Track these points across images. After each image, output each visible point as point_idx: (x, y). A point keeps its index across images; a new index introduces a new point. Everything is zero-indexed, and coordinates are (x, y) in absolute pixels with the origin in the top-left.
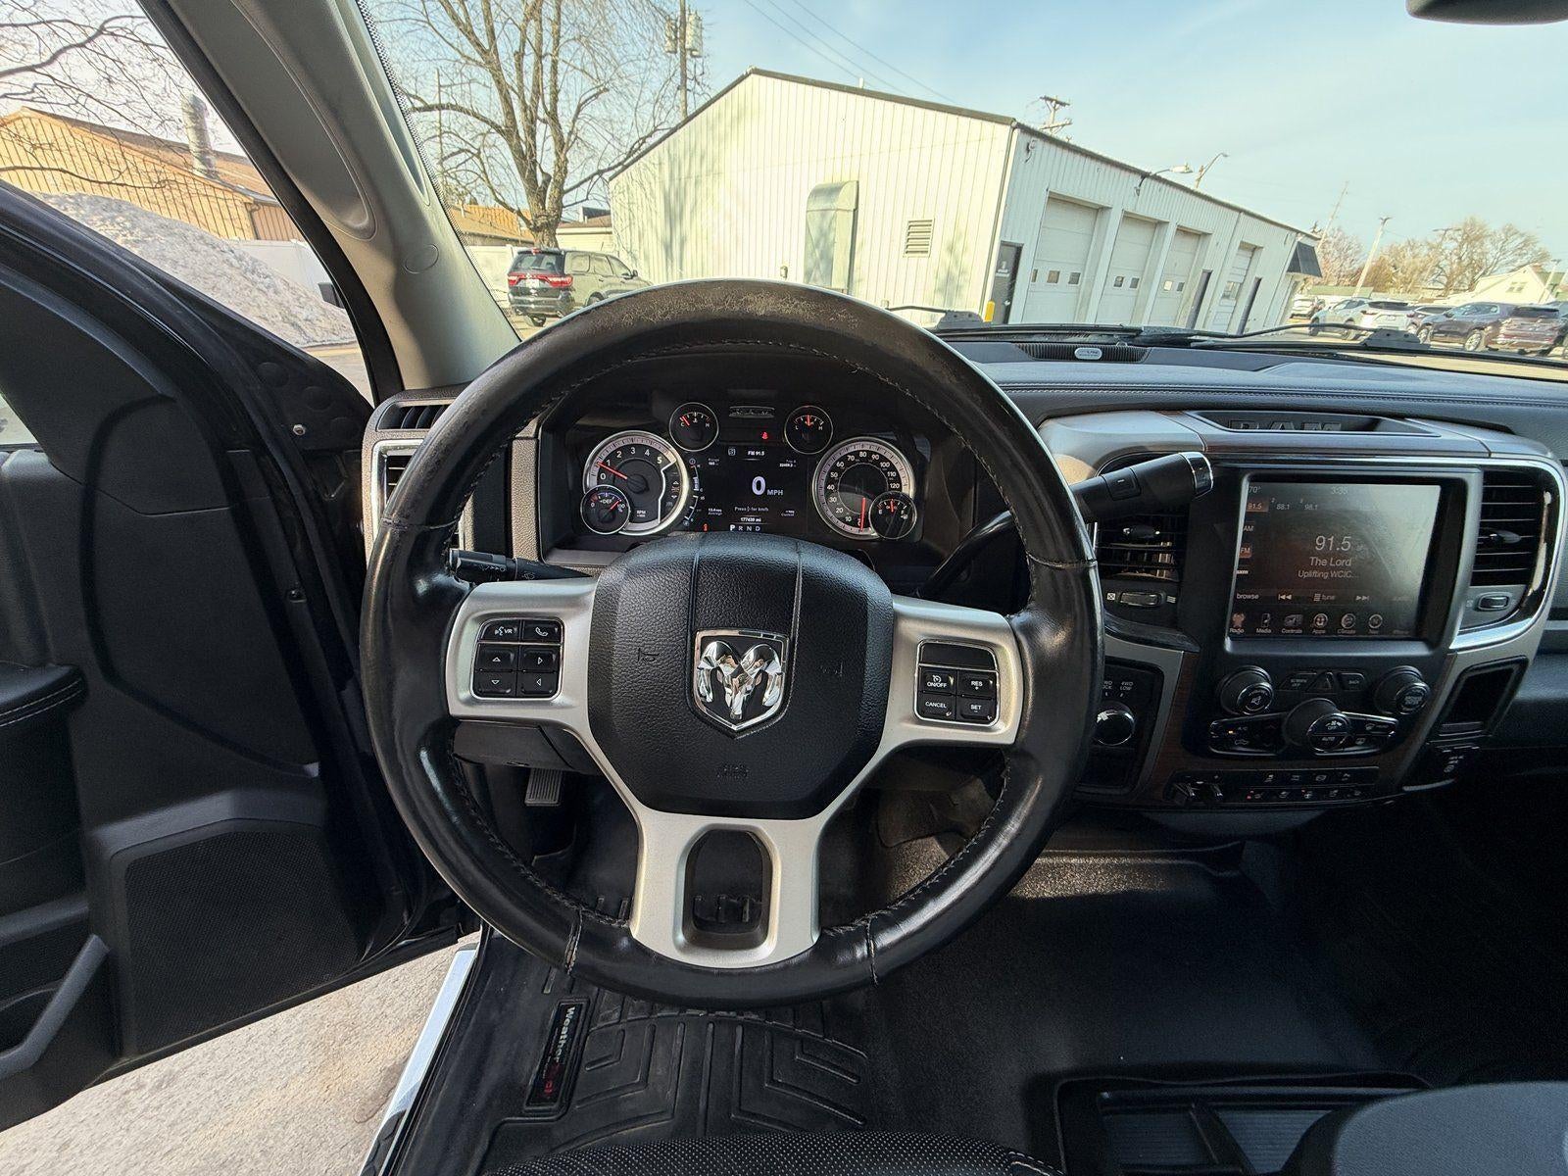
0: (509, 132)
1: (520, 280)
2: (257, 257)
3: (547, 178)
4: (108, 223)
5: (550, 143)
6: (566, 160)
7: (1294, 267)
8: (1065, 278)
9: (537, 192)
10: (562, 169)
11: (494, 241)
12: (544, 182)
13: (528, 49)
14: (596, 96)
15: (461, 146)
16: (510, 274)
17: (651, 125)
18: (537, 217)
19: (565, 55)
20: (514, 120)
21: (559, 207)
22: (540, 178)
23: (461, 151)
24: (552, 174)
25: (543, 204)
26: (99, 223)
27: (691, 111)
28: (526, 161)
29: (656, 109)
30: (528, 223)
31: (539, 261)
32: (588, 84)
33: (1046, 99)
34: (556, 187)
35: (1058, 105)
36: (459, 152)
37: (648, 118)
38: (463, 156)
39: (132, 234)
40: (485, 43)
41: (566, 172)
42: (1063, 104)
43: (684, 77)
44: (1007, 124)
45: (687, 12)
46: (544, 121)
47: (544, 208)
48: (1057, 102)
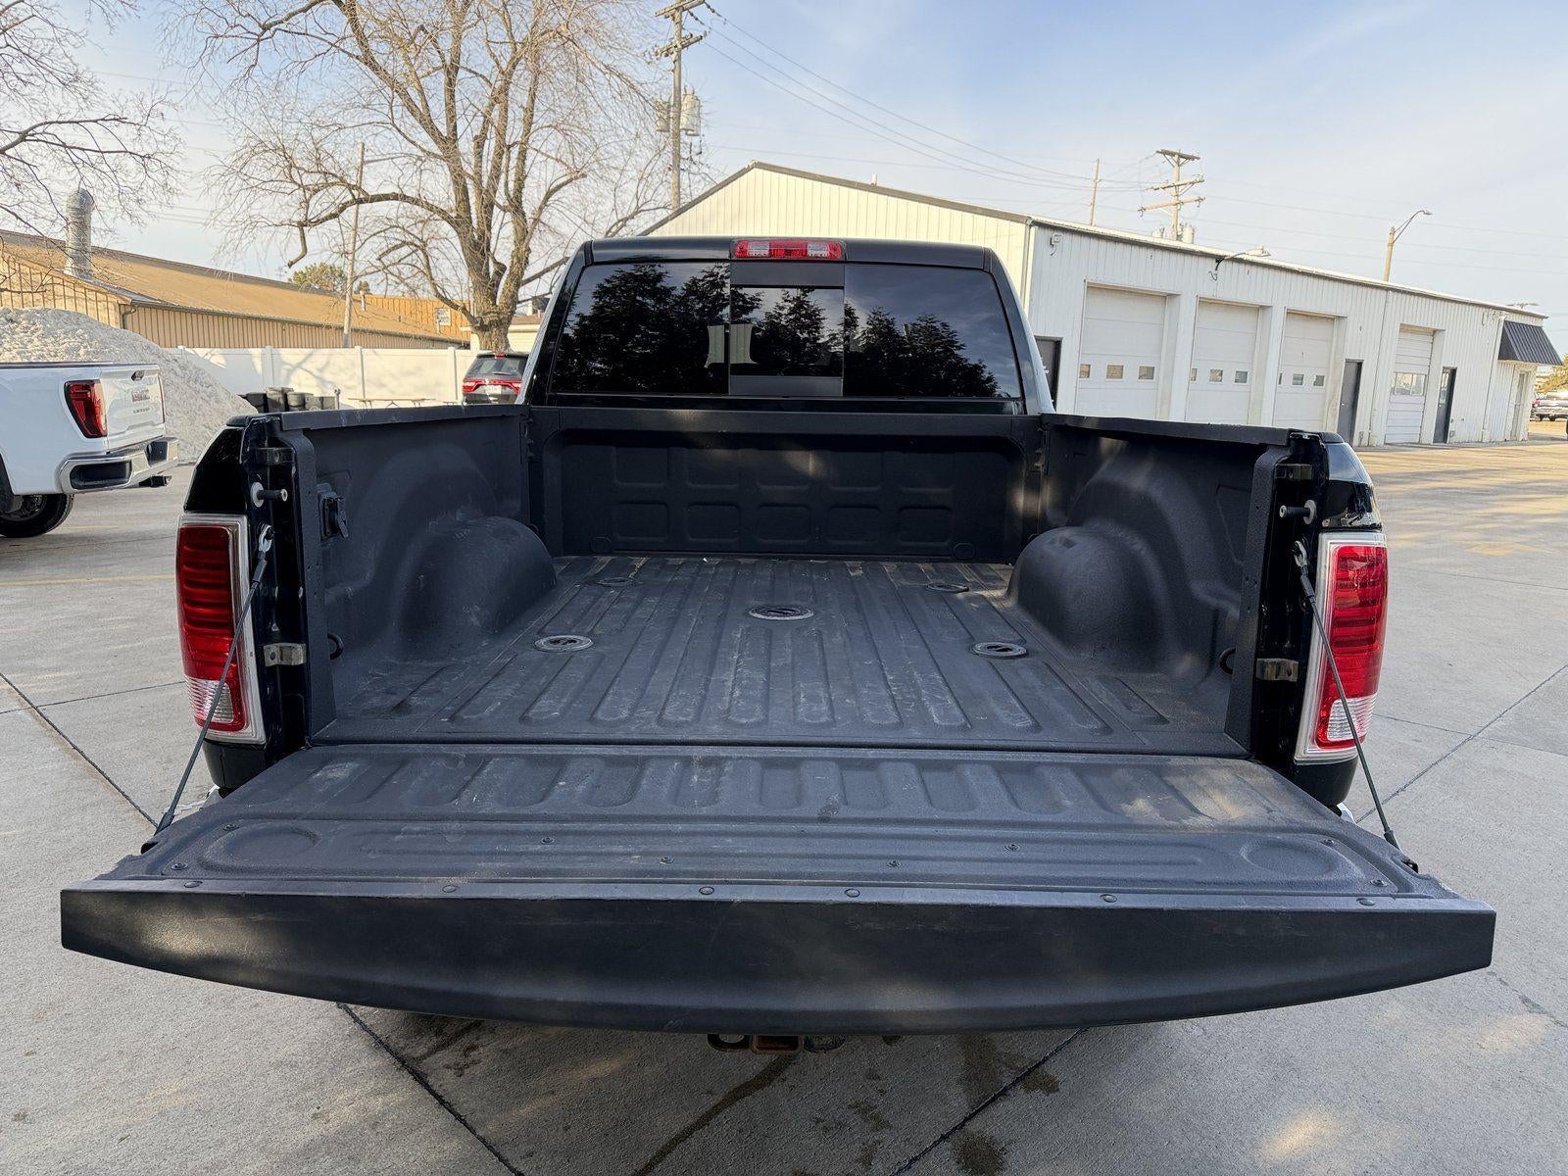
0: (460, 222)
1: (478, 386)
2: (200, 366)
3: (501, 268)
4: (70, 336)
5: (509, 230)
6: (529, 250)
7: (1506, 352)
8: (1131, 373)
9: (487, 285)
10: (522, 259)
11: (419, 343)
12: (496, 273)
13: (492, 133)
14: (571, 180)
15: (403, 239)
16: (465, 380)
17: (634, 205)
18: (485, 314)
19: (536, 140)
20: (468, 209)
21: (514, 301)
22: (492, 269)
23: (404, 243)
24: (508, 264)
25: (494, 298)
26: (63, 336)
27: (685, 200)
28: (478, 250)
29: (640, 189)
30: (472, 320)
31: (499, 366)
32: (560, 170)
33: (1164, 153)
34: (512, 280)
35: (1182, 160)
36: (401, 246)
37: (630, 199)
38: (405, 250)
39: (91, 345)
40: (443, 129)
41: (527, 262)
42: (1188, 158)
43: (677, 156)
44: (1022, 223)
45: (683, 92)
46: (504, 209)
47: (494, 304)
48: (1181, 156)
